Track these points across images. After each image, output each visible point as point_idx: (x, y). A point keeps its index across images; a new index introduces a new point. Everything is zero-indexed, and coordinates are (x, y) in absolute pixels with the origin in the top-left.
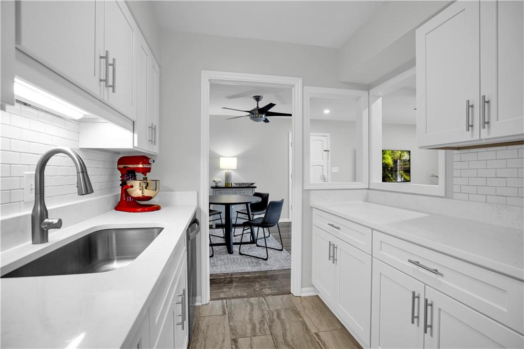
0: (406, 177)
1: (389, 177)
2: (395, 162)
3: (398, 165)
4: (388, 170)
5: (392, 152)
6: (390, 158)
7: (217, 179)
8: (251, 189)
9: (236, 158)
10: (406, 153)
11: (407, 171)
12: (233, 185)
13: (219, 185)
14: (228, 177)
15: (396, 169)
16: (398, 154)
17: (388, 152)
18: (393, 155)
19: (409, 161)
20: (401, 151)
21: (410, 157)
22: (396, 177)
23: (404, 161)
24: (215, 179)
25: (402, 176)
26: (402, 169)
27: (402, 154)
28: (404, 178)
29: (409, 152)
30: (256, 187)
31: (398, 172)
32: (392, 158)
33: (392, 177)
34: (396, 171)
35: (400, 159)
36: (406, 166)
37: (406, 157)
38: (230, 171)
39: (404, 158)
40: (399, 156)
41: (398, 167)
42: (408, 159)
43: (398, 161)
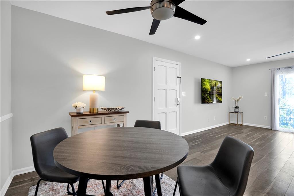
0: (219, 99)
1: (208, 99)
2: (212, 88)
3: (214, 90)
4: (207, 93)
5: (210, 81)
6: (208, 84)
7: (80, 105)
8: (123, 114)
9: (104, 78)
10: (219, 82)
11: (220, 95)
12: (101, 111)
13: (82, 111)
14: (93, 102)
15: (213, 93)
16: (214, 82)
17: (207, 80)
18: (211, 83)
19: (221, 88)
20: (216, 81)
21: (222, 86)
22: (213, 98)
23: (218, 88)
24: (77, 104)
25: (217, 98)
26: (217, 93)
27: (217, 83)
28: (218, 99)
29: (221, 82)
30: (128, 112)
31: (214, 95)
32: (210, 85)
33: (210, 98)
34: (213, 94)
35: (215, 86)
36: (219, 91)
37: (219, 85)
38: (96, 94)
39: (218, 86)
40: (215, 84)
41: (214, 91)
42: (220, 86)
43: (214, 87)
